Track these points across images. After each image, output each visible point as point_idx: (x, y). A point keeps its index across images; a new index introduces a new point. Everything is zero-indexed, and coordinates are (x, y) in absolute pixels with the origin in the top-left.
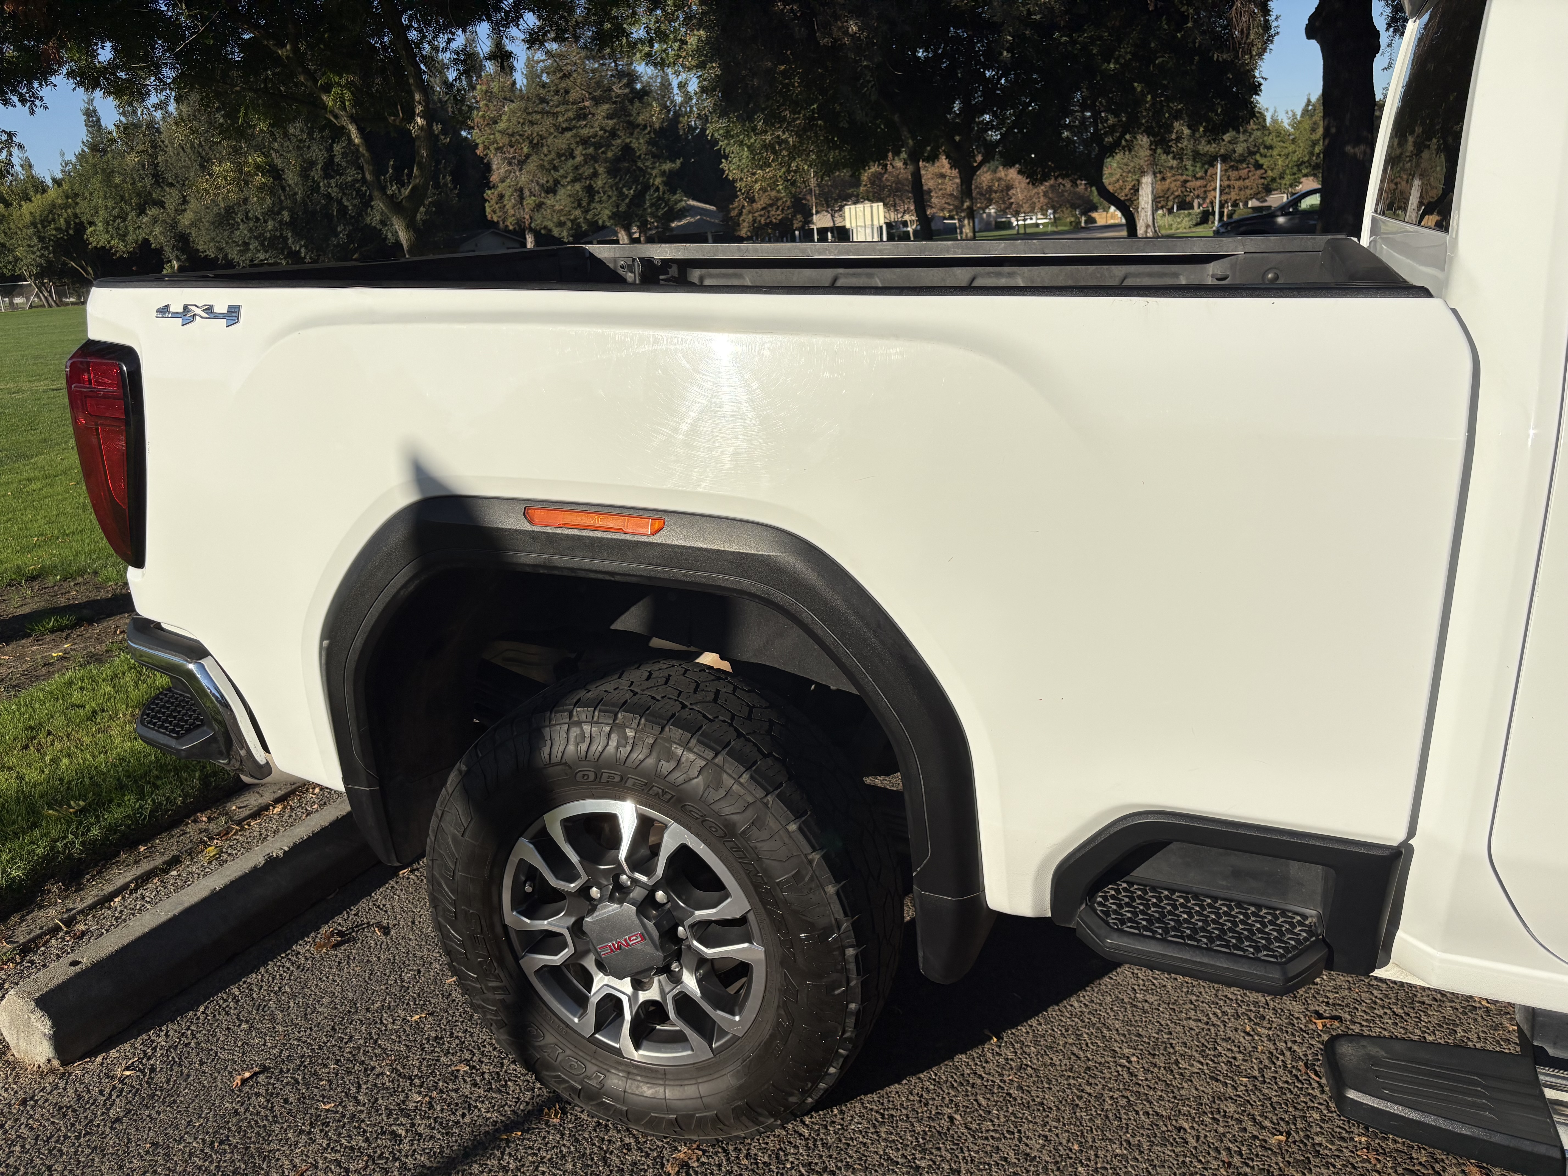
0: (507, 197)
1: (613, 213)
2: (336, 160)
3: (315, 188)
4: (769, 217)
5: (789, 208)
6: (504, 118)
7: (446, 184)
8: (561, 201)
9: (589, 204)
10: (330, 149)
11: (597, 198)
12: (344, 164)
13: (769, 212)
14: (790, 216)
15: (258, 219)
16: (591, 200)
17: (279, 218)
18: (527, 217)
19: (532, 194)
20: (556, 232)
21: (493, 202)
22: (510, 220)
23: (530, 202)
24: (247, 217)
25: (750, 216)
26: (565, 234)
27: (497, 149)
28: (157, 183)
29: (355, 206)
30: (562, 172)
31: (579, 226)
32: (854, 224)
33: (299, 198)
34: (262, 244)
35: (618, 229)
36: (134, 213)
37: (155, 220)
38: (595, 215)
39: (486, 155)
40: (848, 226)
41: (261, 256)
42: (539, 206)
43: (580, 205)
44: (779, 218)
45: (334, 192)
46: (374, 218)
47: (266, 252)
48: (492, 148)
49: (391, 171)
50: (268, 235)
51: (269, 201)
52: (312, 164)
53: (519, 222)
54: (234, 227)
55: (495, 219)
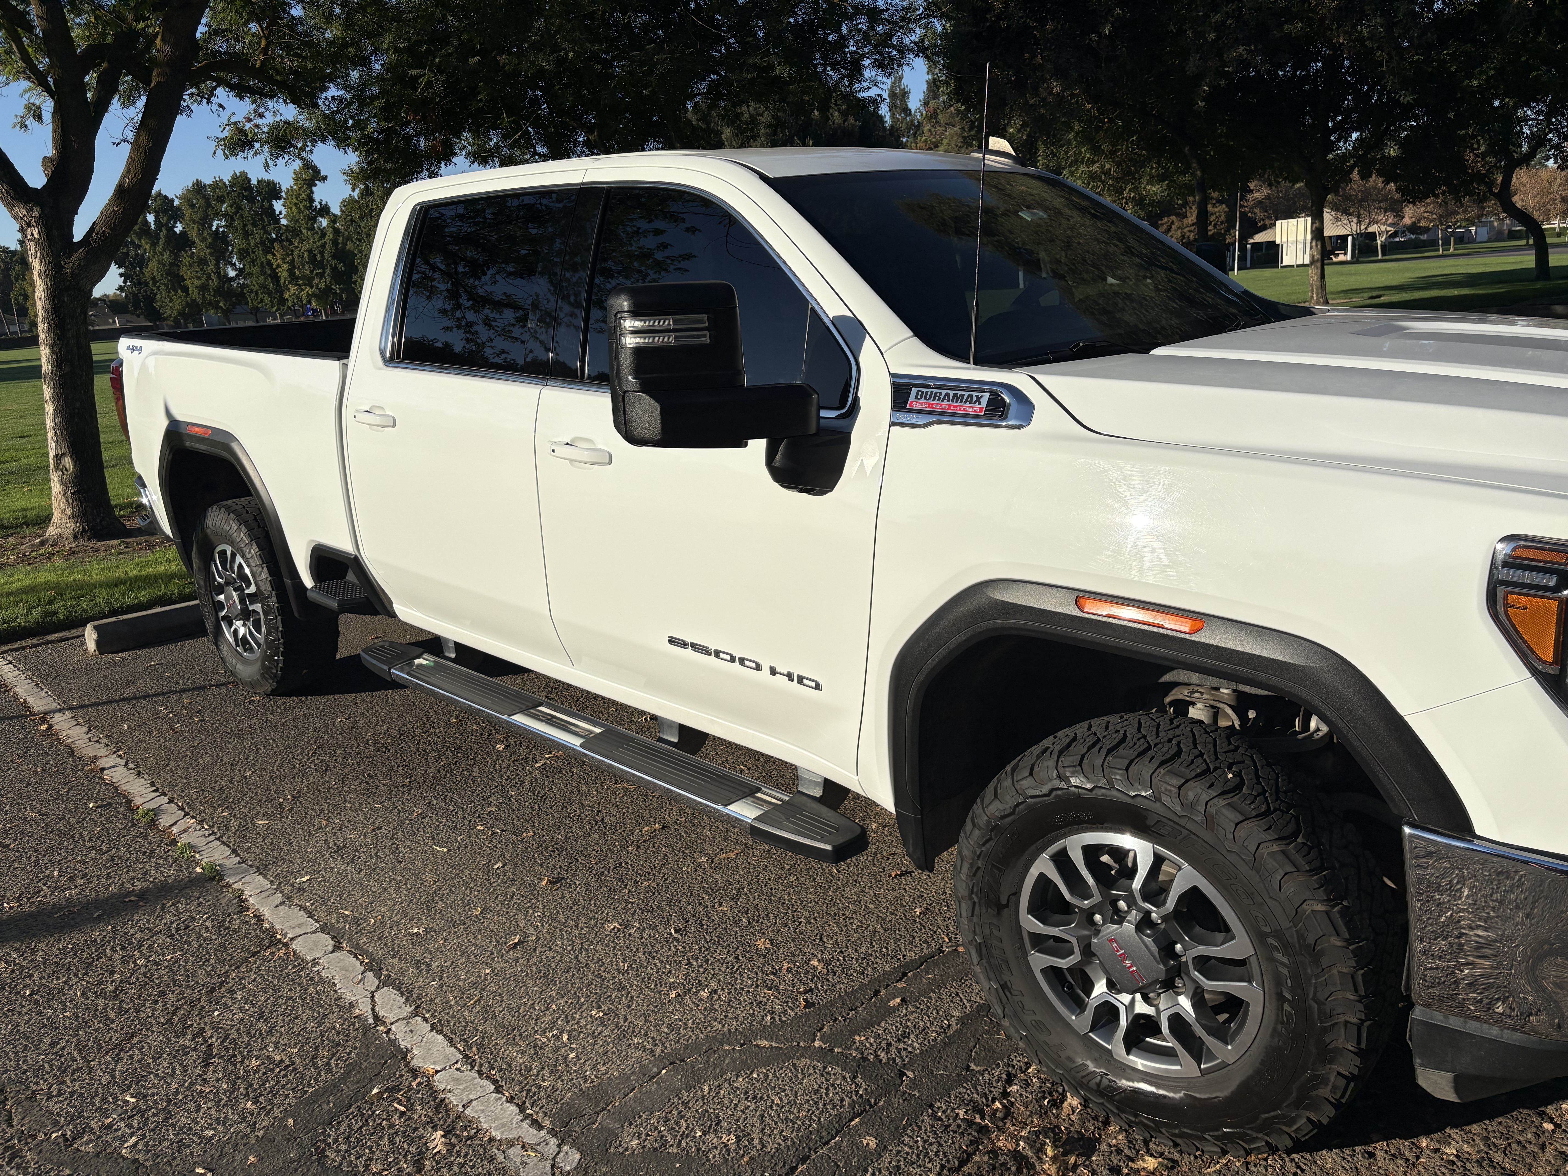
5: (1222, 223)
6: (945, 142)
14: (1223, 232)
25: (1179, 232)
32: (1284, 240)
40: (1278, 241)
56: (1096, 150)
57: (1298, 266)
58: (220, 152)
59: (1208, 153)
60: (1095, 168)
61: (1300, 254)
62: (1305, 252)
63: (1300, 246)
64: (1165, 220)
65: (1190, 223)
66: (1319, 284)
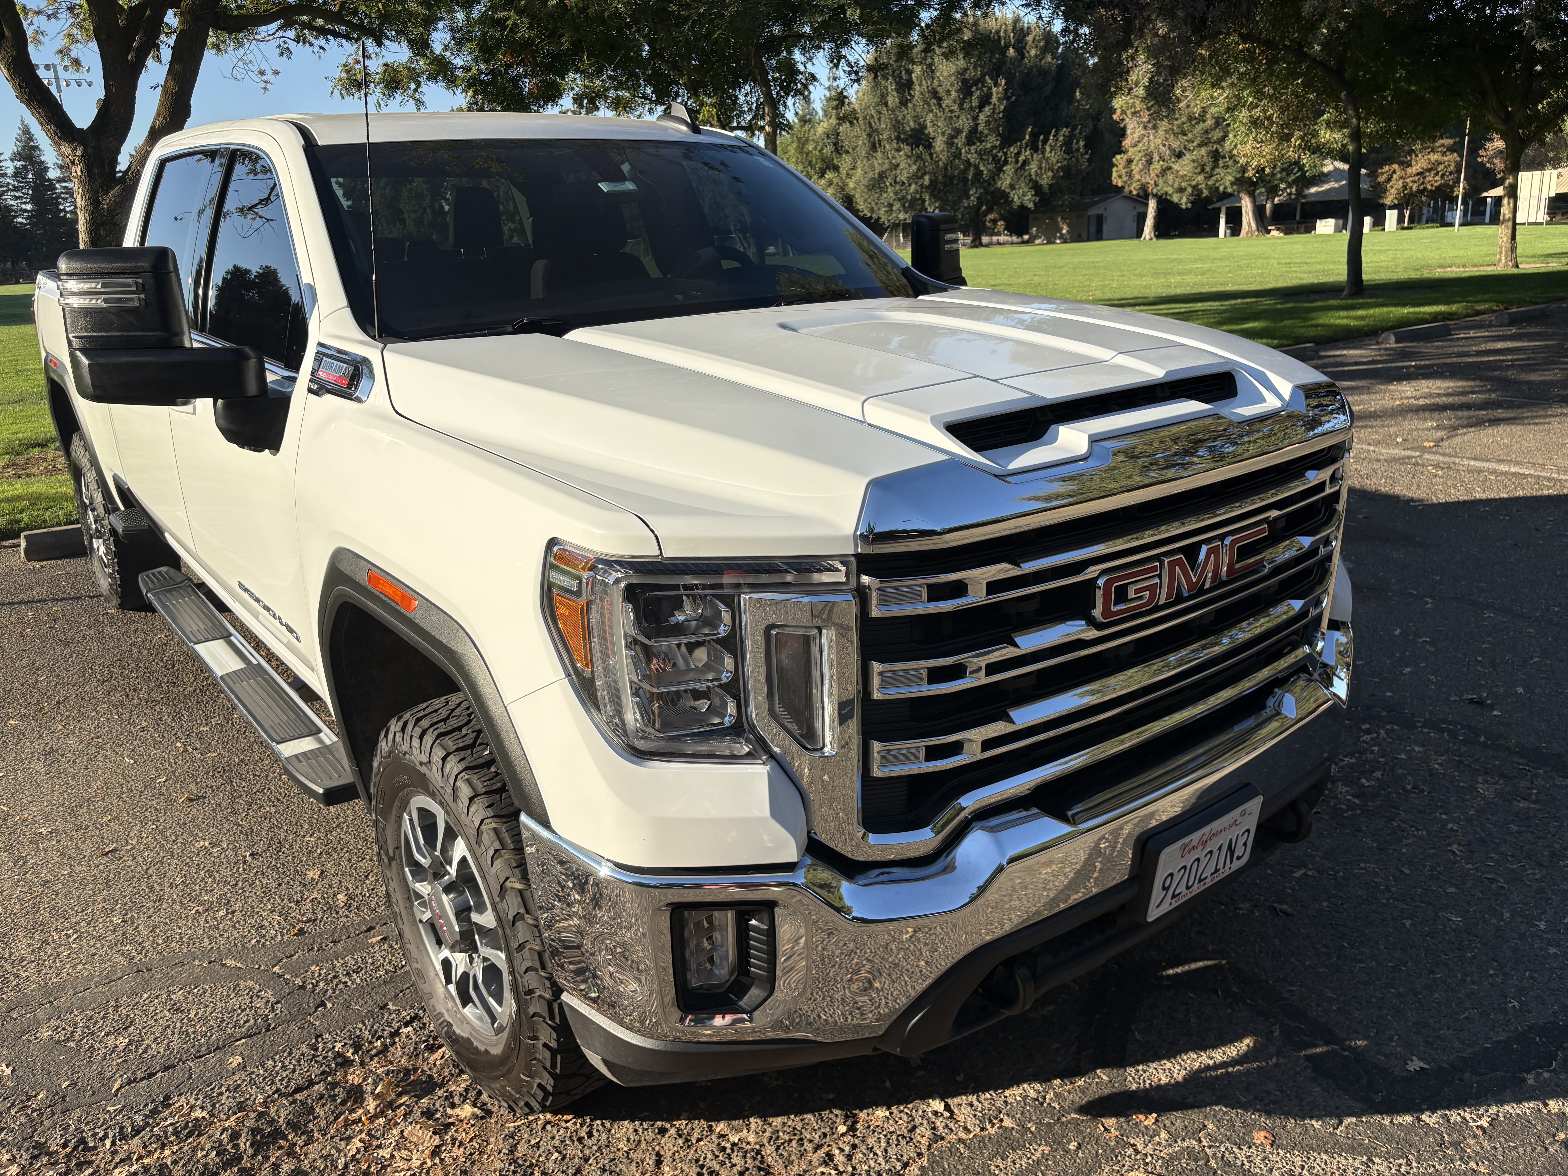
0: (1135, 162)
1: (1237, 179)
2: (980, 128)
3: (957, 155)
4: (1423, 183)
5: (1451, 173)
7: (1078, 150)
8: (1184, 167)
9: (1213, 169)
10: (975, 118)
11: (1221, 163)
12: (986, 132)
13: (1424, 178)
15: (904, 183)
16: (1216, 166)
17: (920, 182)
18: (1152, 182)
19: (1162, 159)
20: (1175, 198)
21: (1121, 167)
22: (1134, 185)
23: (1157, 167)
24: (896, 182)
25: (1400, 183)
26: (1184, 200)
27: (1134, 113)
28: (837, 150)
29: (989, 171)
30: (1190, 136)
31: (1201, 191)
33: (941, 164)
34: (904, 206)
35: (1242, 195)
36: (816, 177)
37: (830, 183)
38: (1217, 181)
39: (1123, 120)
41: (902, 216)
42: (1165, 171)
43: (1203, 170)
44: (1436, 184)
45: (973, 158)
46: (1004, 182)
47: (906, 212)
48: (1129, 112)
49: (1027, 137)
50: (909, 197)
51: (914, 168)
52: (958, 131)
53: (1144, 188)
54: (883, 190)
55: (1120, 184)
56: (1259, 94)
57: (1529, 224)
58: (337, 92)
59: (1385, 98)
60: (1257, 112)
61: (1533, 211)
62: (1538, 209)
63: (1534, 202)
64: (1387, 168)
65: (1414, 172)
66: (1509, 245)
